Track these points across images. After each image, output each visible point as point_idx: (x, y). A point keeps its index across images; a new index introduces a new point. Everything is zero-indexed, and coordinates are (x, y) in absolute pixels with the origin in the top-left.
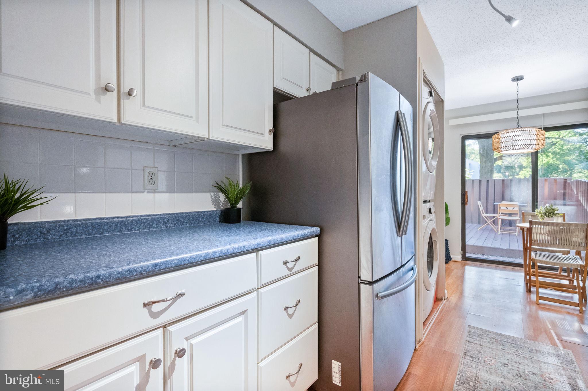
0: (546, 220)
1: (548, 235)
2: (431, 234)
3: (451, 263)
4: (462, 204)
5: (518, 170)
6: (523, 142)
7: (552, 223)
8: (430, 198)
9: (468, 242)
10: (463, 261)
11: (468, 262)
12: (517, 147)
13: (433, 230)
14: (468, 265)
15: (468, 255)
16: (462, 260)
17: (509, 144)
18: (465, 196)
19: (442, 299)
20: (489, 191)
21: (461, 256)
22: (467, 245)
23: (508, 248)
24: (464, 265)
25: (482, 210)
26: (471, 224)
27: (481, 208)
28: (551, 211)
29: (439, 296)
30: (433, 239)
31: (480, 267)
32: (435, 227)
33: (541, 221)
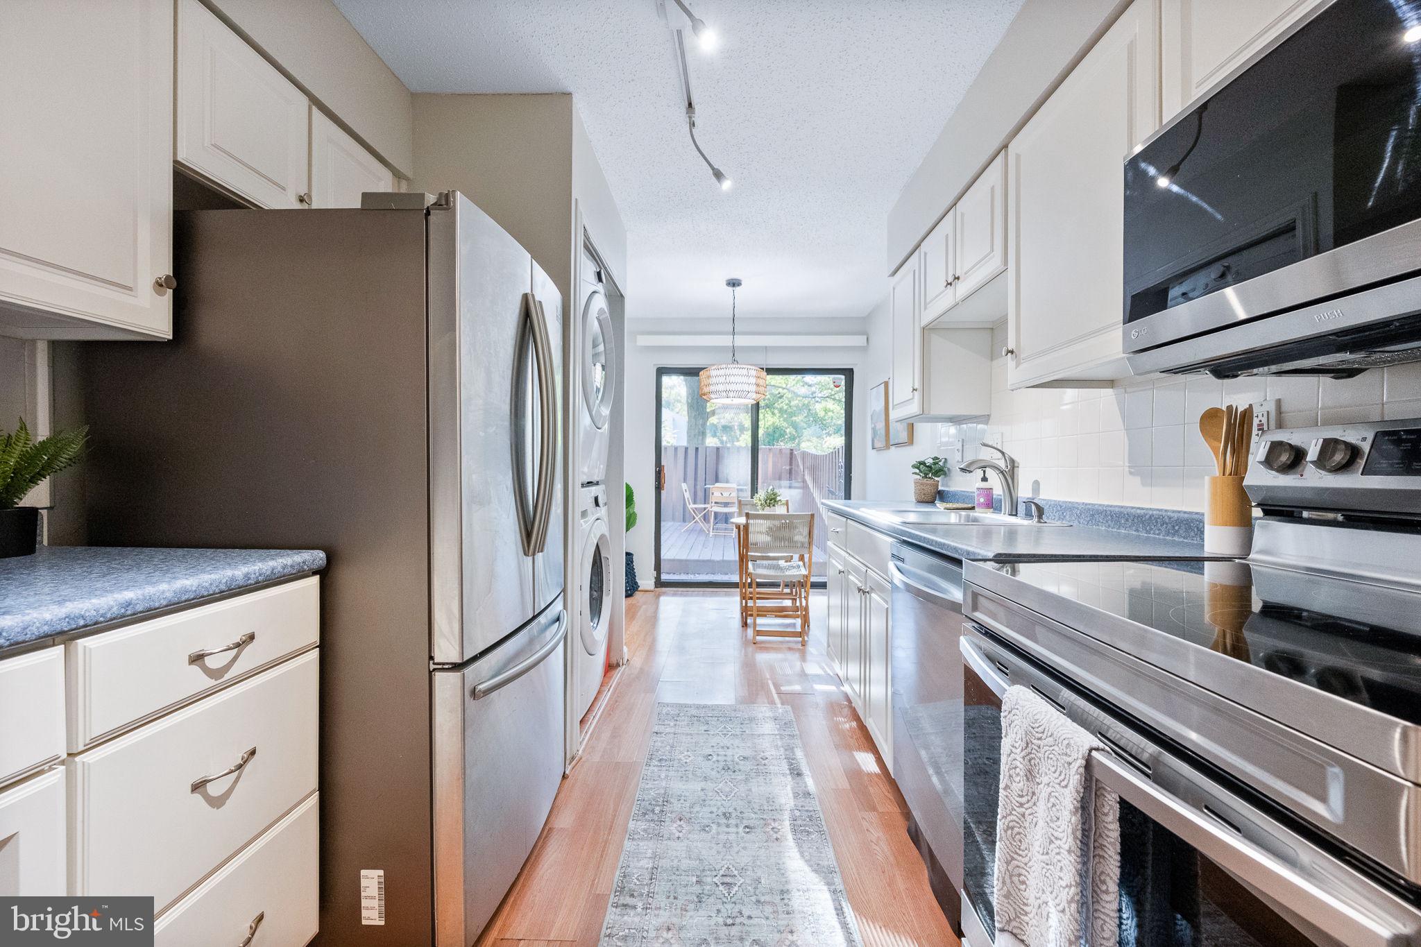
0: (767, 511)
1: (768, 534)
2: (597, 546)
3: (638, 595)
4: (656, 488)
5: (738, 433)
6: (739, 387)
7: (774, 515)
8: (598, 477)
9: (665, 554)
10: (656, 589)
11: (664, 589)
12: (731, 394)
13: (602, 537)
14: (664, 593)
15: (664, 577)
16: (656, 587)
17: (721, 387)
18: (660, 474)
19: (618, 665)
20: (699, 466)
21: (654, 580)
22: (664, 560)
23: (721, 558)
24: (658, 596)
25: (688, 499)
26: (672, 523)
27: (687, 495)
28: (773, 497)
29: (614, 661)
30: (603, 555)
31: (681, 595)
32: (607, 534)
33: (761, 512)
